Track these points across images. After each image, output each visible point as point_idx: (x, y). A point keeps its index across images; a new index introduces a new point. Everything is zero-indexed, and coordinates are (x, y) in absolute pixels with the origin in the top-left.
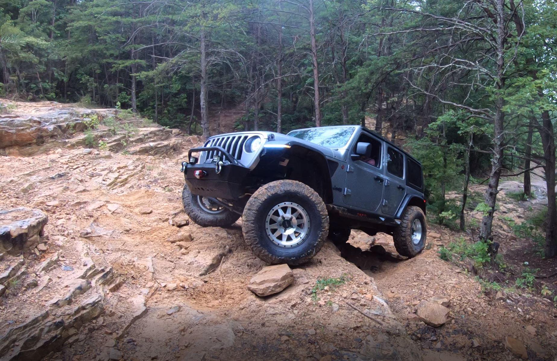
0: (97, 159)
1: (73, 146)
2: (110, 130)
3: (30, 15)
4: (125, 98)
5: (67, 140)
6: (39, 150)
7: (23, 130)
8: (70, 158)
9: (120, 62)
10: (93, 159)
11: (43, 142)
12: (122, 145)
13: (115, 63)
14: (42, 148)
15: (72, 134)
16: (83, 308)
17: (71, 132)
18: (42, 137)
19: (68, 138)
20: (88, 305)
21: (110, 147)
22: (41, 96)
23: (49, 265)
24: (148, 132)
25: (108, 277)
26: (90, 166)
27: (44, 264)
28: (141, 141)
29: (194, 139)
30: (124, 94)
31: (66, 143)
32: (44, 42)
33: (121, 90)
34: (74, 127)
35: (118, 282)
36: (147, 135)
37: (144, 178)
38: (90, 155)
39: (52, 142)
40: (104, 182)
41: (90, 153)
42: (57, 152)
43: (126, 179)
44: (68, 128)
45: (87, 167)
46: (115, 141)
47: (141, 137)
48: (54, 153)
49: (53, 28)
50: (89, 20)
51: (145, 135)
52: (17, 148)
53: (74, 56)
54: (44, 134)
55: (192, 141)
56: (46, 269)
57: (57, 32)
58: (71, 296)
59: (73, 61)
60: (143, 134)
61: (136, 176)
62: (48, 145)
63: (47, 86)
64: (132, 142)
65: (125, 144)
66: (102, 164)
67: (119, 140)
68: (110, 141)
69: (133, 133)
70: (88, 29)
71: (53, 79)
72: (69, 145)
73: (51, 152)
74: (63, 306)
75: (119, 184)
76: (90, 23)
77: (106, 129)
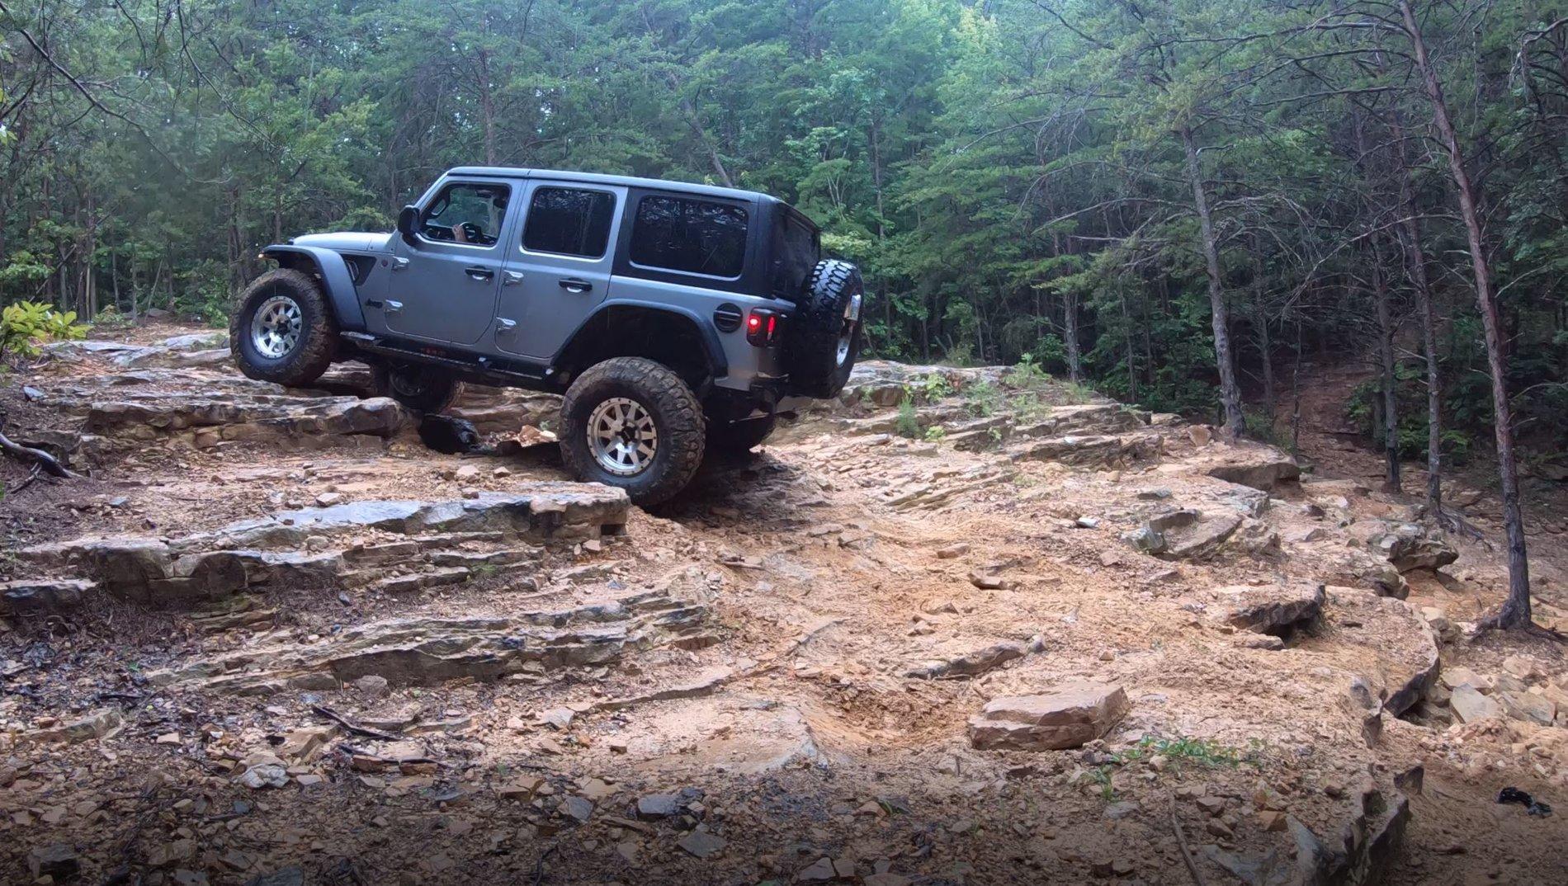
0: (898, 454)
1: (861, 432)
2: (967, 405)
3: (825, 191)
4: (1054, 348)
5: (850, 421)
8: (838, 450)
9: (1023, 265)
10: (889, 454)
12: (992, 438)
13: (1014, 270)
14: (791, 433)
15: (869, 411)
16: (577, 639)
17: (867, 405)
19: (857, 416)
20: (588, 637)
21: (959, 440)
23: (587, 574)
24: (1069, 414)
25: (687, 620)
26: (879, 468)
27: (579, 569)
28: (1046, 430)
29: (1197, 433)
30: (1051, 339)
31: (848, 426)
32: (857, 242)
33: (1046, 330)
34: (877, 396)
35: (703, 635)
36: (1066, 419)
37: (987, 499)
38: (883, 448)
39: (815, 421)
40: (885, 498)
41: (885, 442)
42: (819, 440)
43: (943, 497)
44: (860, 398)
45: (869, 470)
46: (974, 428)
47: (1046, 423)
48: (813, 443)
49: (879, 215)
50: (946, 183)
51: (1060, 421)
53: (926, 263)
55: (1192, 437)
56: (577, 579)
57: (888, 221)
58: (569, 615)
59: (926, 272)
60: (1056, 418)
61: (971, 493)
62: (804, 426)
63: (881, 329)
64: (1022, 433)
65: (998, 436)
66: (904, 467)
67: (986, 426)
68: (961, 428)
69: (1032, 415)
70: (945, 202)
71: (894, 317)
72: (853, 429)
73: (808, 441)
74: (542, 624)
75: (922, 505)
76: (945, 189)
77: (958, 404)
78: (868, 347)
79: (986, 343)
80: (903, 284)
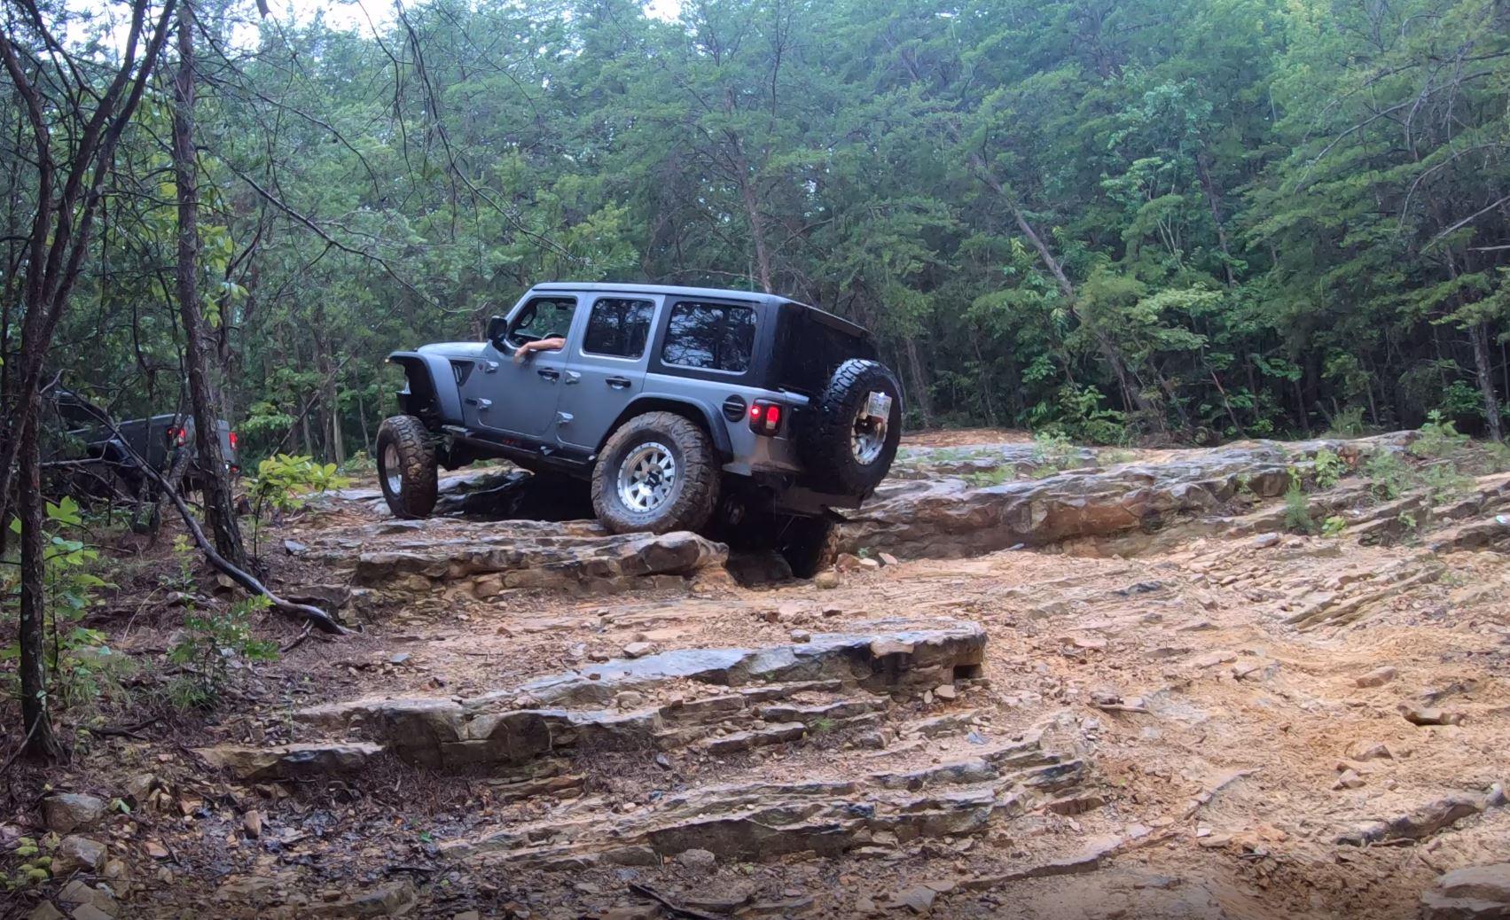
0: (1292, 557)
1: (1244, 532)
2: (1368, 487)
3: (1155, 238)
4: (1466, 400)
5: (1227, 520)
6: (1149, 544)
7: (1104, 498)
8: (1218, 558)
9: (1414, 295)
10: (1280, 558)
11: (1159, 525)
12: (1405, 526)
13: (1404, 303)
14: (1157, 540)
15: (1249, 504)
16: (936, 805)
17: (1246, 498)
18: (1155, 512)
19: (1236, 513)
20: (949, 801)
21: (1364, 532)
22: (1233, 430)
23: (942, 725)
24: (1499, 484)
26: (1269, 577)
27: (932, 720)
28: (1472, 510)
30: (1459, 388)
31: (1223, 526)
32: (1206, 295)
33: (1451, 376)
34: (1257, 485)
35: (1083, 796)
36: (1495, 492)
37: (1410, 606)
38: (1273, 550)
39: (1185, 523)
40: (1282, 613)
41: (1275, 543)
42: (1192, 546)
43: (1355, 608)
44: (1236, 490)
45: (1258, 580)
46: (1381, 515)
47: (1471, 499)
48: (1186, 550)
49: (1224, 255)
50: (1303, 204)
51: (1487, 495)
52: (1092, 540)
53: (1294, 310)
54: (1160, 505)
56: (930, 732)
57: (1238, 263)
59: (1295, 321)
60: (1482, 492)
61: (1389, 600)
62: (1173, 531)
63: (1246, 400)
64: (1441, 516)
65: (1413, 523)
66: (1301, 572)
67: (1396, 511)
68: (1364, 516)
69: (1452, 491)
70: (1304, 229)
71: (1260, 382)
72: (1232, 530)
73: (1179, 548)
75: (1328, 620)
76: (1303, 212)
77: (1357, 486)
78: (1232, 424)
79: (1379, 403)
80: (1267, 340)
